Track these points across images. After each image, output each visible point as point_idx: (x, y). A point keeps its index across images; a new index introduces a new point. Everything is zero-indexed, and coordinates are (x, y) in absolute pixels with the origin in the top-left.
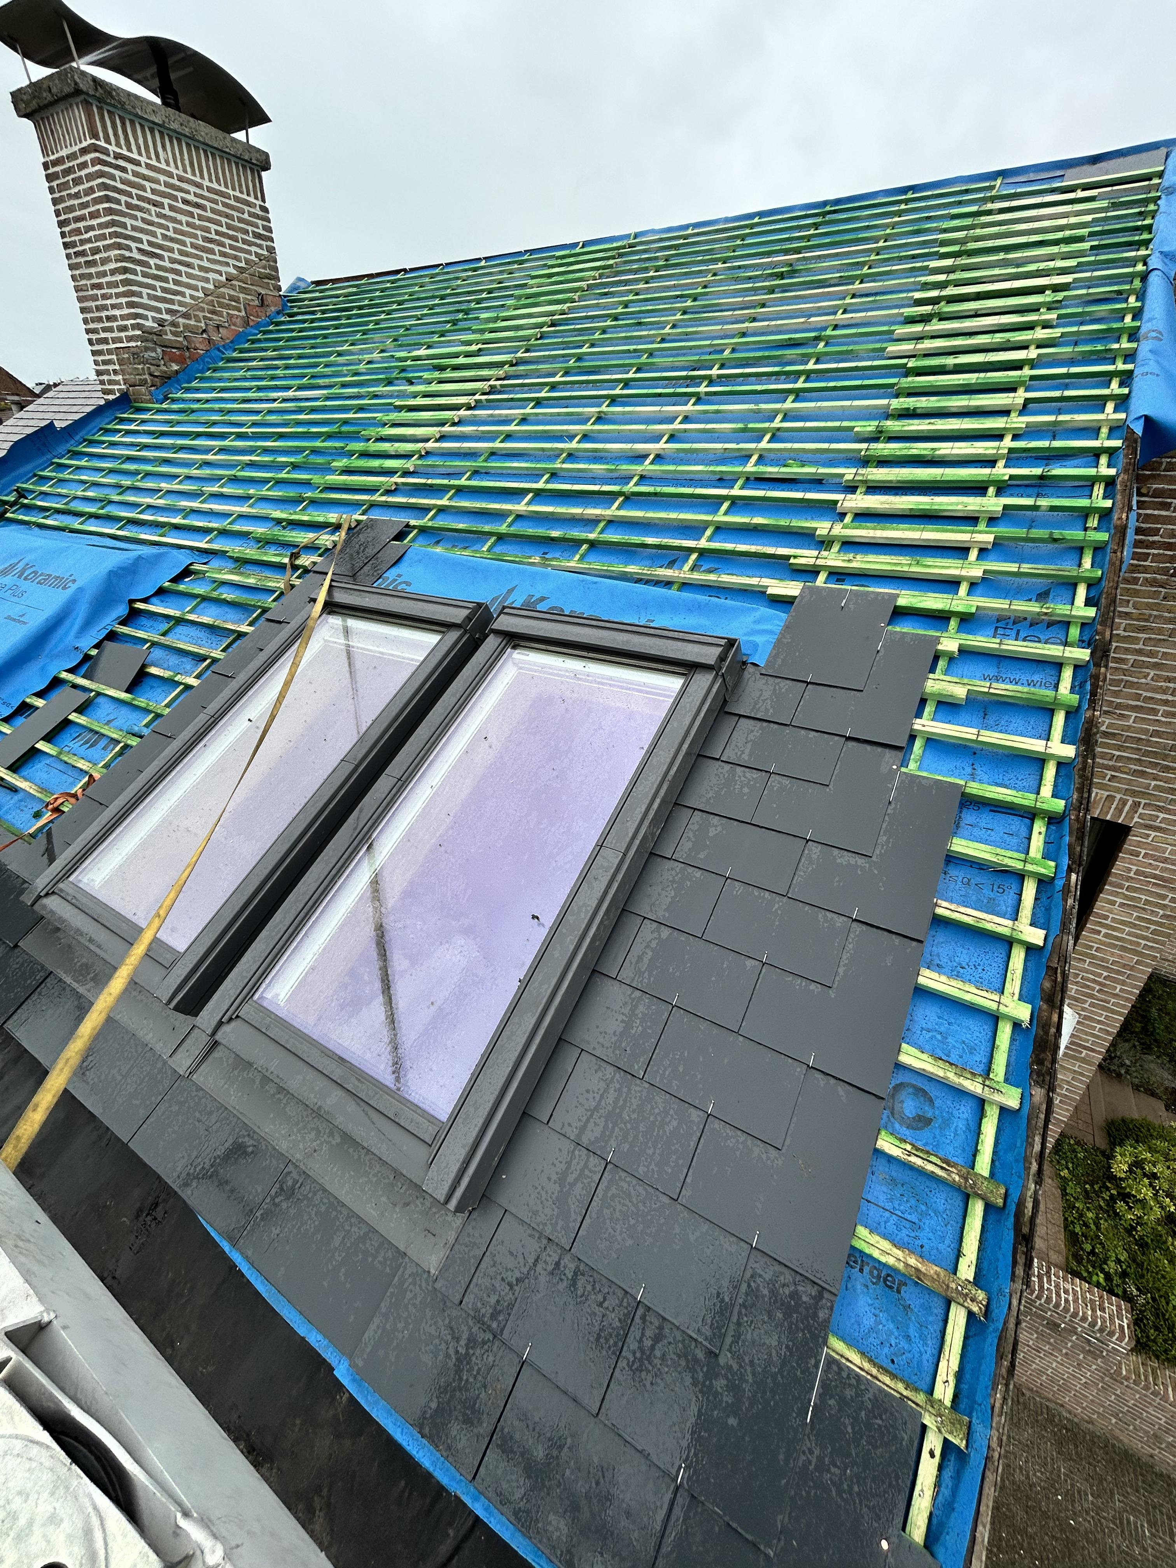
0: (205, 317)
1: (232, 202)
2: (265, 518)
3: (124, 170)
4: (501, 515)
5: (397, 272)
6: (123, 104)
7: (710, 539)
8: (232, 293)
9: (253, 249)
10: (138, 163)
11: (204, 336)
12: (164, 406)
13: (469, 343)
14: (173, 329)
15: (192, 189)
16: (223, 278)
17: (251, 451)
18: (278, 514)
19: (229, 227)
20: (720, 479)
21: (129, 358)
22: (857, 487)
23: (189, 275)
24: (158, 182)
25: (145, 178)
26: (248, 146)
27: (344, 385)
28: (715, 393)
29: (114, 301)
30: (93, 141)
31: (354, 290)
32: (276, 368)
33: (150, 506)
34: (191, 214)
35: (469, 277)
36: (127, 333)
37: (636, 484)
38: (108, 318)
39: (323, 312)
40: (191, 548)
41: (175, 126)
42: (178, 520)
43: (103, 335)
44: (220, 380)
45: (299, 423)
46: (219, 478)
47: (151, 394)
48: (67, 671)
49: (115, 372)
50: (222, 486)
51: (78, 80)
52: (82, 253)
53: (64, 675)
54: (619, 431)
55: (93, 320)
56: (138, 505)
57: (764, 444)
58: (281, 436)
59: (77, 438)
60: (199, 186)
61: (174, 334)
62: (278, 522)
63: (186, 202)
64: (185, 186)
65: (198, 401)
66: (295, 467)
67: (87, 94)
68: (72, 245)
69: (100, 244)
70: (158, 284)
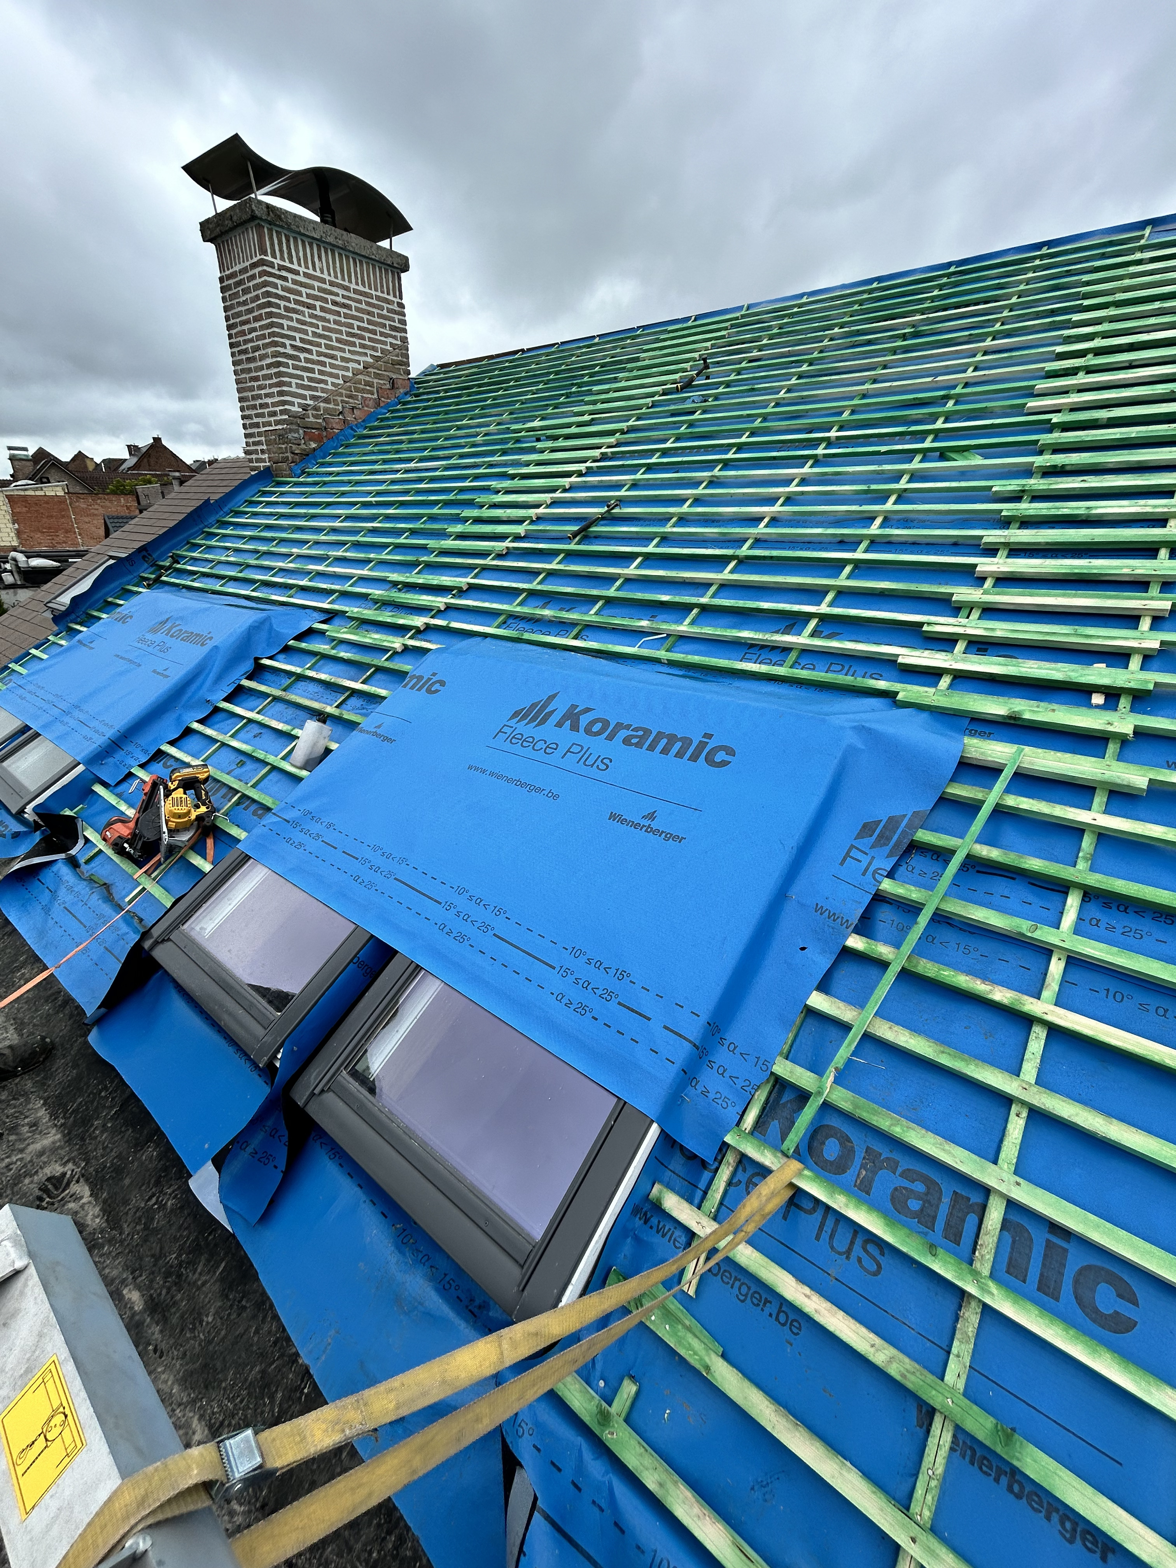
0: (342, 401)
1: (374, 301)
2: (383, 580)
3: (285, 279)
4: (610, 579)
5: (516, 352)
6: (289, 224)
7: (831, 605)
8: (367, 379)
9: (389, 340)
10: (297, 273)
11: (341, 417)
12: (301, 479)
13: (582, 414)
14: (314, 412)
15: (341, 292)
16: (361, 367)
17: (373, 518)
18: (395, 577)
19: (370, 322)
20: (841, 542)
21: (275, 439)
22: (998, 550)
23: (332, 366)
24: (312, 288)
25: (301, 284)
26: (390, 252)
27: (462, 456)
28: (834, 455)
29: (267, 391)
30: (263, 257)
31: (475, 370)
32: (401, 442)
33: (282, 570)
34: (338, 314)
35: (583, 354)
36: (275, 418)
37: (751, 548)
38: (262, 406)
39: (446, 391)
40: (315, 609)
41: (330, 239)
42: (304, 582)
43: (255, 420)
44: (350, 455)
45: (419, 492)
46: (344, 543)
47: (291, 469)
48: (199, 721)
49: (263, 451)
50: (346, 551)
51: (254, 208)
52: (245, 352)
53: (196, 726)
54: (732, 495)
55: (248, 408)
56: (271, 569)
57: (889, 506)
58: (402, 504)
59: (226, 509)
60: (347, 289)
61: (314, 416)
62: (395, 584)
63: (335, 303)
64: (335, 289)
65: (330, 474)
66: (414, 532)
67: (261, 219)
68: (238, 344)
69: (260, 343)
70: (305, 374)
